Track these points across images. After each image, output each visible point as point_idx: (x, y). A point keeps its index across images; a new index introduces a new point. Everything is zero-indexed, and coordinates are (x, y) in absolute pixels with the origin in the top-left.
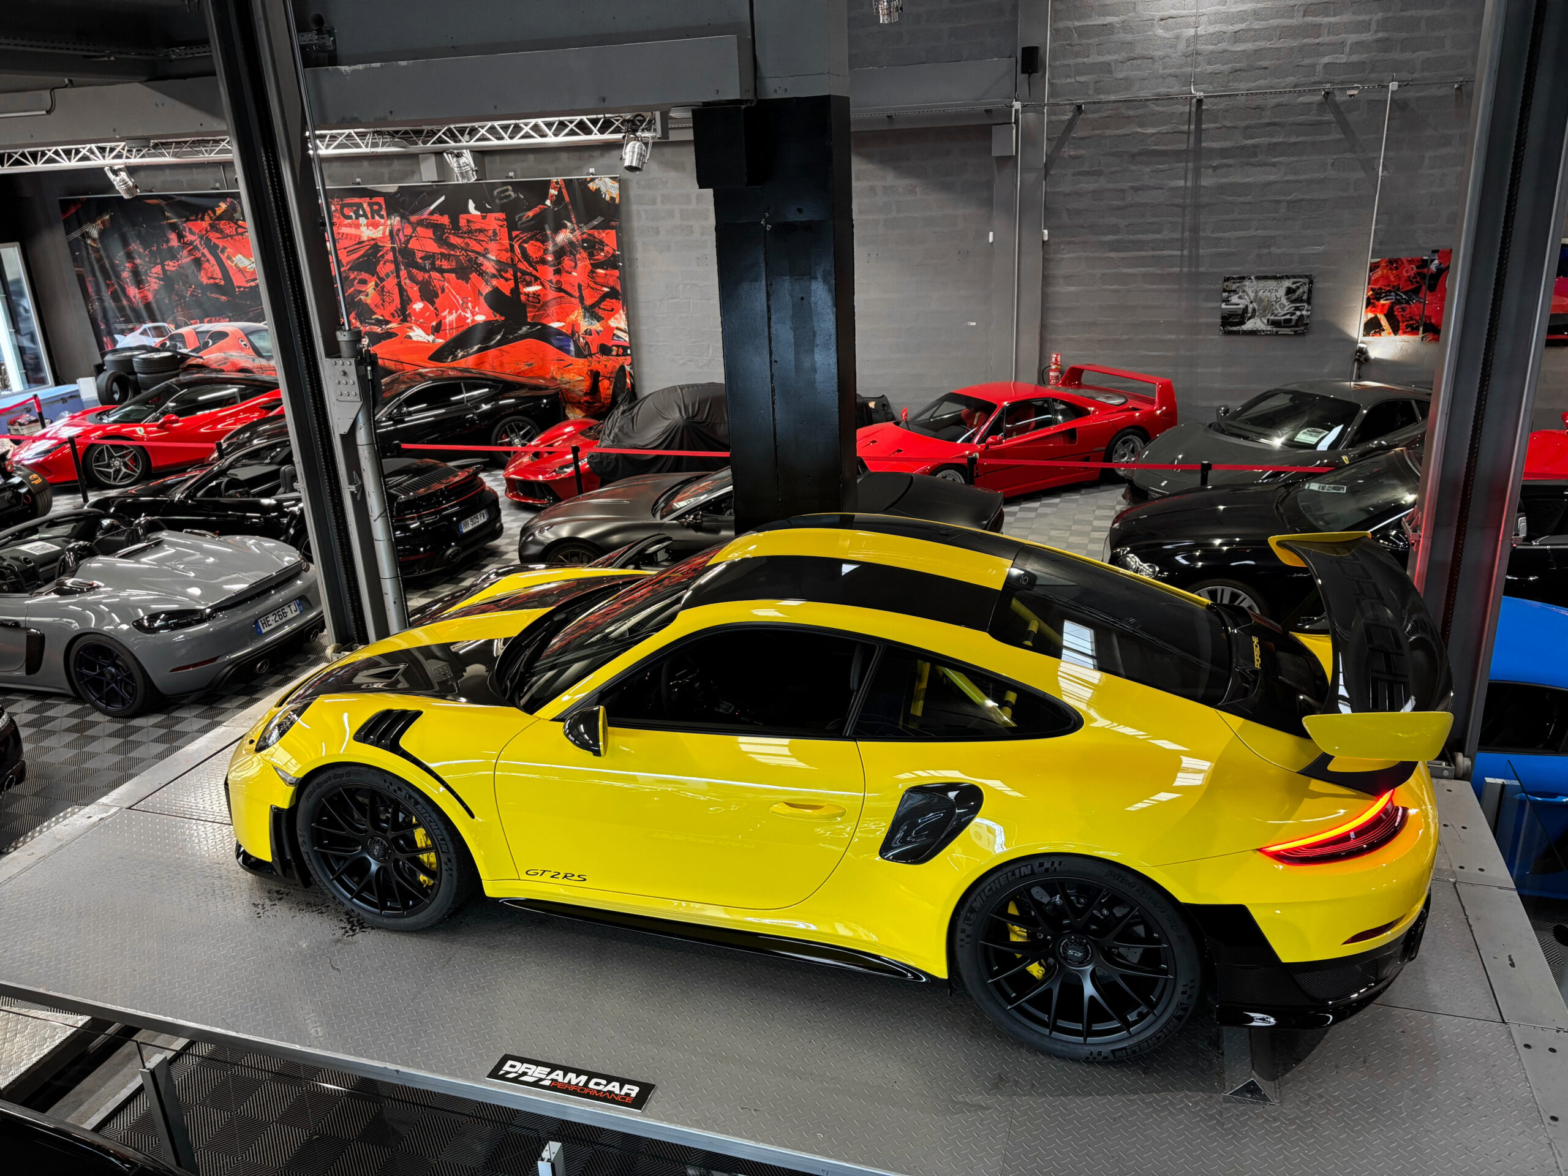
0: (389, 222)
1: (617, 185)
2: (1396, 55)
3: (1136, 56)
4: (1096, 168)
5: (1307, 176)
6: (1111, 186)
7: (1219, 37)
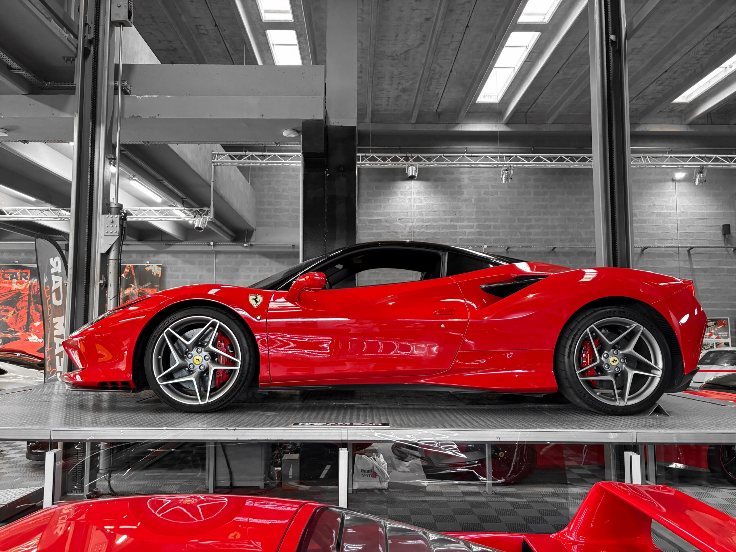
0: (30, 282)
1: (160, 269)
7: (421, 227)
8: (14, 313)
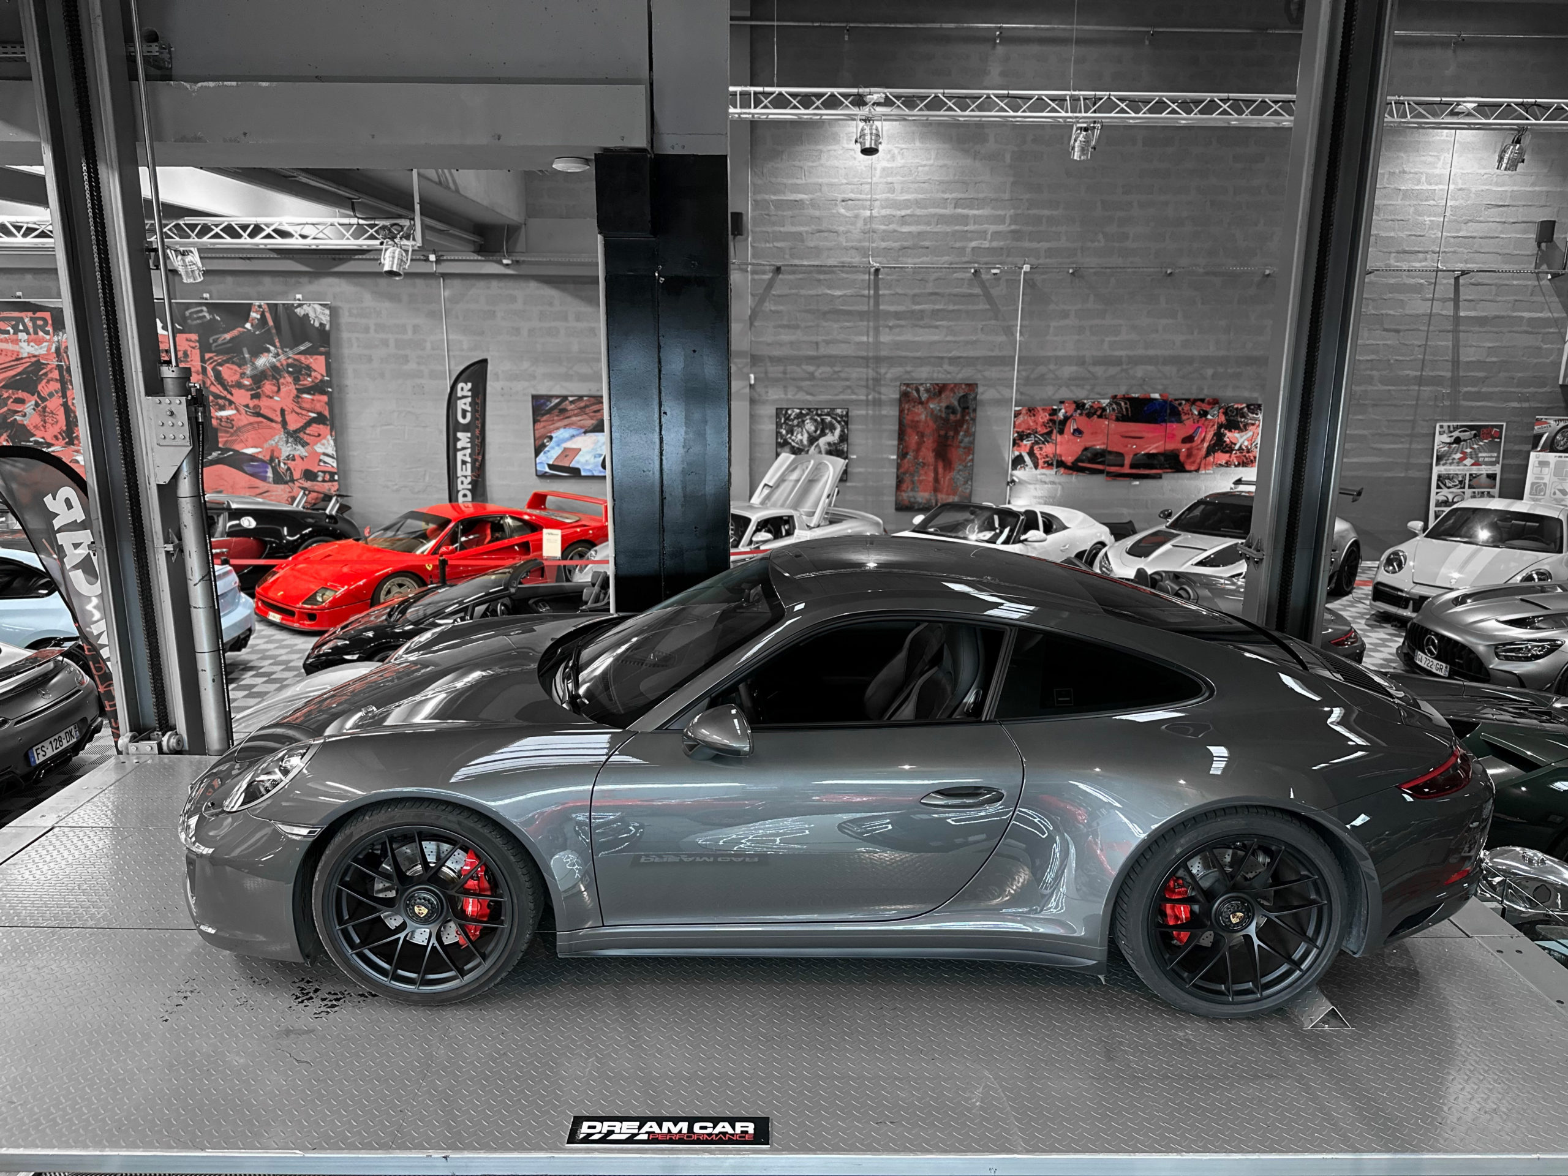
0: (56, 339)
1: (327, 312)
2: (1027, 244)
3: (823, 229)
4: (793, 323)
5: (962, 338)
6: (805, 338)
7: (888, 219)
8: (37, 405)
